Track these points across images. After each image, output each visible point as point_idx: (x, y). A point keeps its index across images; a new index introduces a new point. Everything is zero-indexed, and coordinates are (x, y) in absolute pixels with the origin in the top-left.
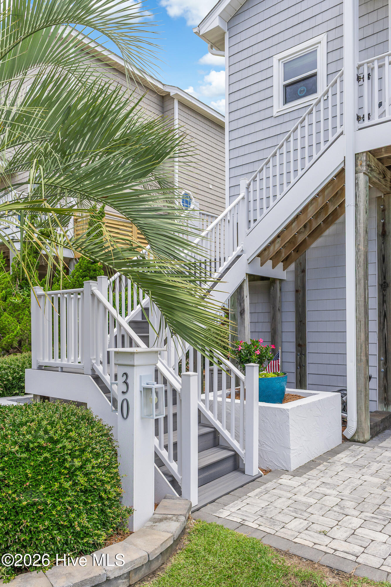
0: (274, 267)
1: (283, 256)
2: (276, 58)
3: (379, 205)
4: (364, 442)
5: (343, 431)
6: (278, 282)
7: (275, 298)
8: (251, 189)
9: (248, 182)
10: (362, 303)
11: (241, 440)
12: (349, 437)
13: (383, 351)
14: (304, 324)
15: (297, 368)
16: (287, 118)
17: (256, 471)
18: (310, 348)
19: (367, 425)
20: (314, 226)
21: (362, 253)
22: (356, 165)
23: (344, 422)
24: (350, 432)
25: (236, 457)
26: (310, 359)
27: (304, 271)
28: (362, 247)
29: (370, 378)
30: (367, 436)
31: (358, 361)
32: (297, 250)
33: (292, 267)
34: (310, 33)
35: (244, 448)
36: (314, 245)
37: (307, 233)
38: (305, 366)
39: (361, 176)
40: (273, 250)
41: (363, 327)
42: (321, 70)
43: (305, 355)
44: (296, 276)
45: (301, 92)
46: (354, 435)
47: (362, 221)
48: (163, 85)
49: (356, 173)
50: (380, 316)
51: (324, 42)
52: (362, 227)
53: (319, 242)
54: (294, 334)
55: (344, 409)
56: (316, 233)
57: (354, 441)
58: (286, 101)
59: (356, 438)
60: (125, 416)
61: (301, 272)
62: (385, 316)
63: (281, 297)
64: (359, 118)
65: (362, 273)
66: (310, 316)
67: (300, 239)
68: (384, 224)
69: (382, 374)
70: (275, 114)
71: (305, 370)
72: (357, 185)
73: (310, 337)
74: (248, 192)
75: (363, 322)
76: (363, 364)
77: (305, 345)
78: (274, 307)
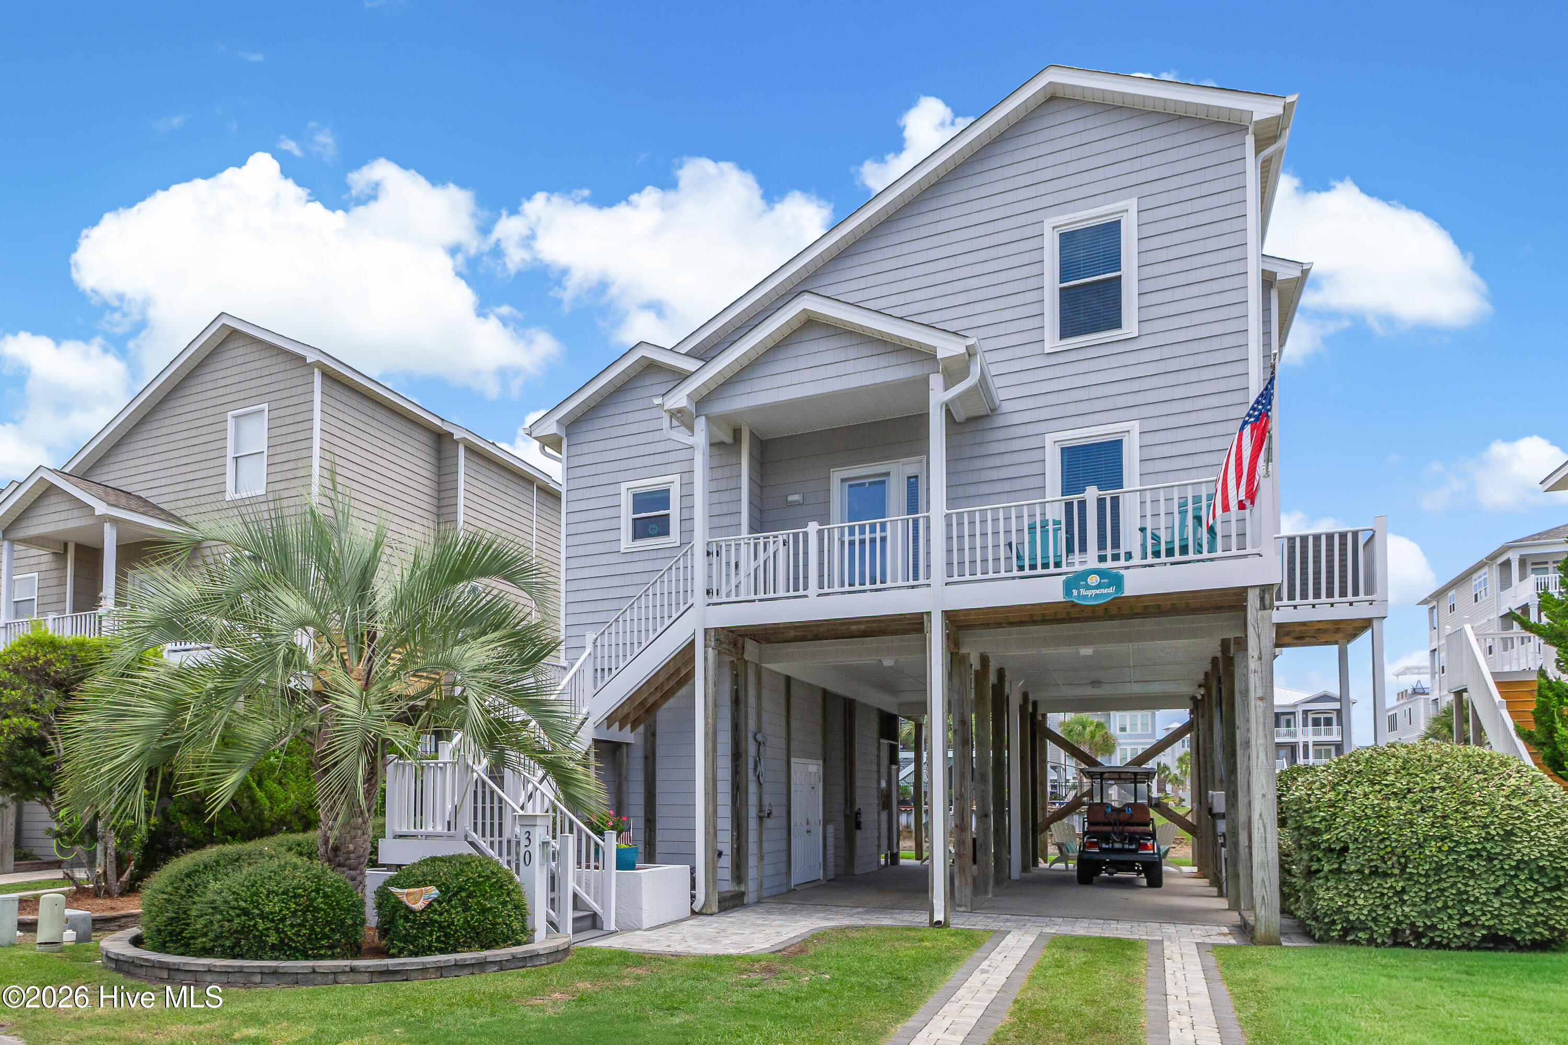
0: (621, 729)
1: (632, 718)
2: (624, 486)
3: (732, 670)
4: (711, 915)
5: (692, 904)
6: (624, 746)
7: (621, 765)
8: (599, 643)
9: (595, 637)
10: (710, 776)
11: (600, 902)
12: (697, 910)
13: (735, 826)
14: (654, 796)
15: (645, 847)
16: (636, 557)
17: (613, 927)
18: (660, 823)
19: (715, 898)
20: (666, 688)
21: (710, 725)
22: (705, 640)
23: (693, 897)
24: (698, 906)
25: (595, 915)
26: (660, 836)
27: (654, 735)
28: (710, 721)
29: (720, 854)
30: (715, 908)
31: (707, 833)
32: (647, 711)
33: (641, 729)
34: (662, 469)
35: (602, 908)
36: (665, 706)
37: (658, 695)
38: (654, 845)
39: (710, 650)
40: (621, 715)
41: (711, 800)
42: (674, 512)
43: (655, 832)
44: (646, 740)
45: (652, 529)
46: (702, 908)
47: (710, 695)
48: (443, 420)
49: (705, 647)
50: (733, 789)
51: (678, 483)
52: (710, 699)
53: (671, 703)
54: (643, 808)
55: (693, 887)
56: (668, 695)
57: (702, 914)
58: (635, 537)
59: (704, 911)
60: (527, 862)
61: (651, 736)
62: (738, 788)
63: (628, 763)
64: (708, 592)
65: (710, 746)
66: (660, 787)
67: (651, 701)
68: (737, 690)
69: (735, 851)
70: (622, 550)
71: (655, 849)
72: (706, 659)
73: (660, 811)
74: (595, 646)
75: (711, 795)
76: (711, 837)
77: (655, 820)
78: (620, 775)
